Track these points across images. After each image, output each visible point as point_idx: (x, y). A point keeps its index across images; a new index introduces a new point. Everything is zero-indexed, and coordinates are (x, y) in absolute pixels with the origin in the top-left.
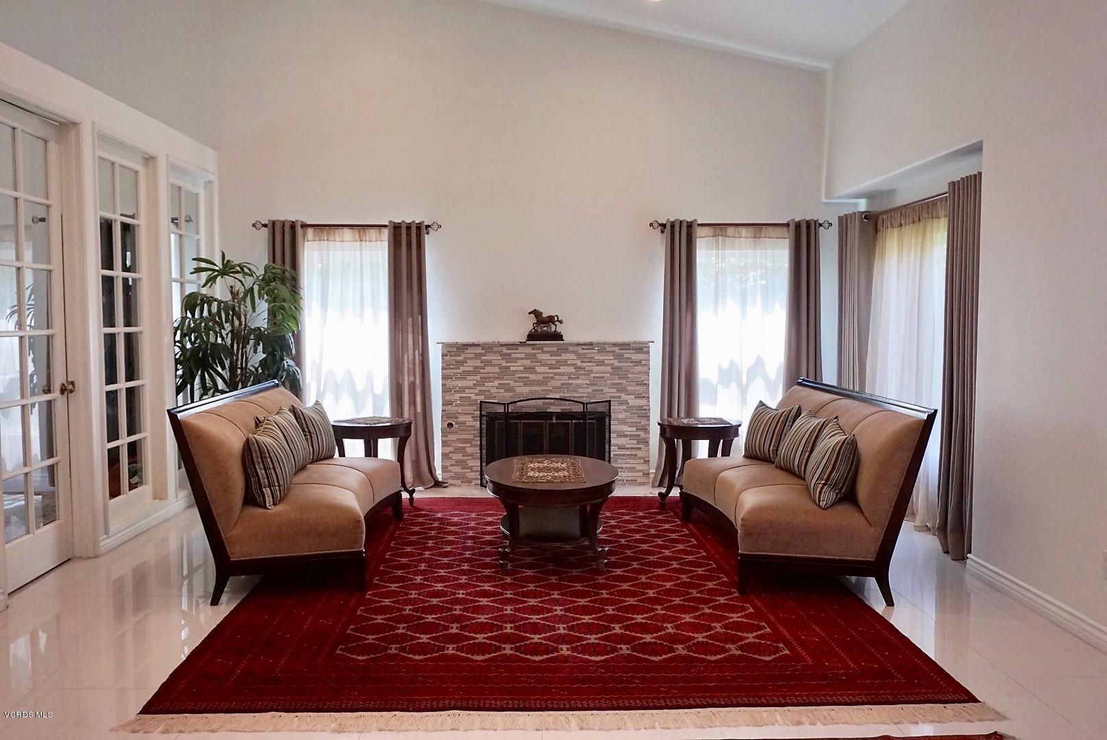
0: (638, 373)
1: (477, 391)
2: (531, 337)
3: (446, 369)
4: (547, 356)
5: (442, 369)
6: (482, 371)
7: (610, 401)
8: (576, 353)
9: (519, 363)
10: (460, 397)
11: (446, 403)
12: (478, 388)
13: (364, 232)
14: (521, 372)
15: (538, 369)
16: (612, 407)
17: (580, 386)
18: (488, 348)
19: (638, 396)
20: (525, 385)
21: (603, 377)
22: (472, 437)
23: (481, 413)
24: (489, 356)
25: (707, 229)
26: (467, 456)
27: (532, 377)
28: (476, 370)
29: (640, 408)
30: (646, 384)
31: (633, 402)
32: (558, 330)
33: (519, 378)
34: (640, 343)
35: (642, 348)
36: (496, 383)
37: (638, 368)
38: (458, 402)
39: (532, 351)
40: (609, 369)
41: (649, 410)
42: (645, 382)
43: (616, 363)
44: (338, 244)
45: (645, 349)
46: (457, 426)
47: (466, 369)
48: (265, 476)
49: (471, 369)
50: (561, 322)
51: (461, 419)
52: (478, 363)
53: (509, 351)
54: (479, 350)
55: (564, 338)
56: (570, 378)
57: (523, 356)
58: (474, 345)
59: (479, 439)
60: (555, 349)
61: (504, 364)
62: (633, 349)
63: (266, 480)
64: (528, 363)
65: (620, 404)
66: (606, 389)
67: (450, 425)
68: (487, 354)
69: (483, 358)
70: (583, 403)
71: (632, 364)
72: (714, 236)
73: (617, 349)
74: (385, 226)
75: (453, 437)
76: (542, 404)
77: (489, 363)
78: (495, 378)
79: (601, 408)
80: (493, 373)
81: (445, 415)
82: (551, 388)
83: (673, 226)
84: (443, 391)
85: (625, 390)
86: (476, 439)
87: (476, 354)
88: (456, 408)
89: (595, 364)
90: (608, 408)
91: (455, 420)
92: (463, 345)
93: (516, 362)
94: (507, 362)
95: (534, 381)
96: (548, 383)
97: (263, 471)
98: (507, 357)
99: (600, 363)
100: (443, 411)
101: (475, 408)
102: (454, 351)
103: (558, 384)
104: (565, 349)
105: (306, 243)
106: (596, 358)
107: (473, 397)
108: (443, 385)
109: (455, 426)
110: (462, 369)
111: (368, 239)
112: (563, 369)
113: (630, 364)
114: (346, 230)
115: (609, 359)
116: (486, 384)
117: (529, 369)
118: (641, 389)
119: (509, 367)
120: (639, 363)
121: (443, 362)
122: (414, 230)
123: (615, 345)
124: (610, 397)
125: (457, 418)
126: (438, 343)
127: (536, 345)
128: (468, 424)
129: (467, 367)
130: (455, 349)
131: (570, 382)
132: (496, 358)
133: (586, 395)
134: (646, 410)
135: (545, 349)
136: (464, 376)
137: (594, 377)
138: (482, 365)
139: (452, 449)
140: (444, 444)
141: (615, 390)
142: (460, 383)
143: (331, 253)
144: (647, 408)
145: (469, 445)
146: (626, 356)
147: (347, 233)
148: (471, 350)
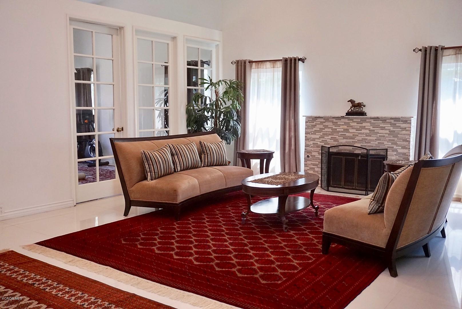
0: (404, 135)
1: (321, 140)
2: (348, 114)
3: (307, 129)
4: (355, 124)
5: (305, 129)
6: (323, 130)
7: (387, 150)
8: (370, 122)
9: (341, 127)
10: (313, 143)
11: (307, 146)
12: (322, 139)
13: (275, 63)
14: (342, 132)
15: (351, 131)
16: (388, 153)
17: (373, 140)
18: (327, 119)
19: (404, 147)
20: (344, 138)
21: (384, 136)
22: (317, 163)
23: (322, 152)
24: (327, 123)
25: (451, 50)
26: (315, 172)
27: (347, 134)
28: (321, 130)
29: (404, 154)
30: (408, 141)
31: (401, 151)
32: (363, 110)
33: (341, 134)
34: (405, 118)
35: (407, 121)
36: (330, 137)
37: (404, 132)
38: (312, 145)
39: (348, 121)
40: (388, 132)
41: (410, 155)
42: (408, 140)
43: (392, 129)
44: (265, 69)
45: (408, 121)
46: (311, 157)
47: (316, 129)
48: (148, 168)
49: (319, 129)
50: (364, 106)
51: (313, 154)
52: (322, 127)
53: (336, 121)
54: (322, 120)
55: (367, 115)
56: (366, 136)
57: (343, 123)
58: (319, 117)
59: (320, 164)
60: (360, 120)
61: (334, 127)
62: (402, 121)
63: (149, 169)
64: (345, 127)
65: (393, 151)
66: (386, 143)
67: (308, 156)
68: (326, 122)
69: (324, 124)
70: (367, 149)
71: (401, 130)
72: (456, 54)
73: (392, 121)
74: (281, 60)
75: (309, 162)
76: (351, 149)
77: (326, 127)
78: (329, 134)
79: (382, 153)
80: (329, 132)
81: (306, 151)
82: (357, 141)
83: (426, 51)
84: (305, 140)
85: (396, 144)
86: (319, 164)
87: (321, 122)
88: (311, 148)
89: (380, 129)
90: (386, 153)
91: (311, 154)
92: (315, 117)
93: (340, 127)
94: (335, 126)
95: (348, 136)
96: (355, 138)
97: (148, 166)
98: (335, 124)
99: (383, 128)
100: (305, 149)
101: (319, 149)
102: (311, 120)
103: (360, 138)
104: (365, 121)
105: (252, 70)
106: (380, 125)
107: (319, 143)
108: (305, 137)
109: (310, 157)
110: (314, 129)
111: (277, 67)
112: (363, 131)
113: (399, 129)
114: (268, 63)
115: (388, 126)
116: (325, 137)
117: (346, 130)
118: (405, 143)
119: (336, 129)
120: (404, 129)
121: (306, 126)
122: (293, 61)
123: (391, 119)
124: (388, 147)
125: (312, 153)
126: (303, 116)
127: (350, 118)
128: (316, 156)
129: (317, 128)
130: (311, 119)
131: (366, 138)
132: (330, 124)
133: (375, 145)
134: (407, 155)
135: (354, 120)
136: (315, 133)
137: (379, 136)
138: (324, 127)
139: (309, 168)
140: (306, 165)
141: (390, 144)
142: (313, 136)
143: (262, 74)
144: (408, 154)
145: (316, 167)
146: (397, 125)
147: (268, 64)
148: (319, 120)
